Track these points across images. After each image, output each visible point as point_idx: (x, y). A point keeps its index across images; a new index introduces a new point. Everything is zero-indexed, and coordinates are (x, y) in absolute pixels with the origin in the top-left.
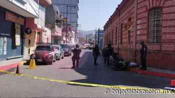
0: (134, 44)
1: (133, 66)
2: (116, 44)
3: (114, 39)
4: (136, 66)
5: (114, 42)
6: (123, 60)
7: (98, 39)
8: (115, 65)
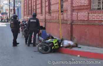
0: (69, 12)
1: (69, 46)
2: (42, 13)
3: (39, 6)
4: (73, 46)
5: (39, 11)
6: (52, 38)
7: (14, 7)
8: (41, 46)
